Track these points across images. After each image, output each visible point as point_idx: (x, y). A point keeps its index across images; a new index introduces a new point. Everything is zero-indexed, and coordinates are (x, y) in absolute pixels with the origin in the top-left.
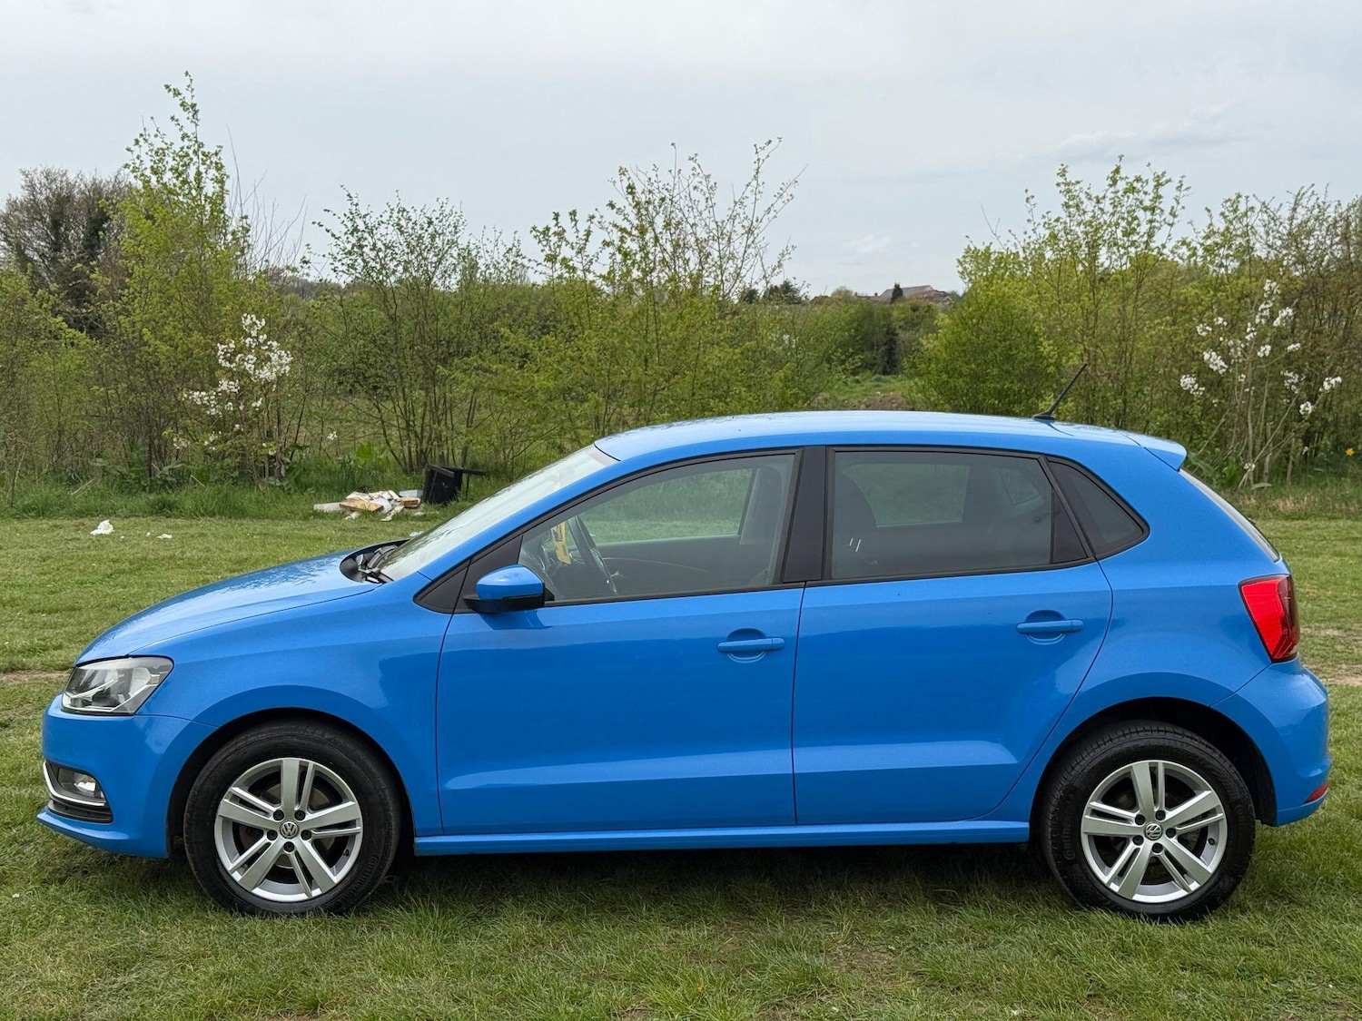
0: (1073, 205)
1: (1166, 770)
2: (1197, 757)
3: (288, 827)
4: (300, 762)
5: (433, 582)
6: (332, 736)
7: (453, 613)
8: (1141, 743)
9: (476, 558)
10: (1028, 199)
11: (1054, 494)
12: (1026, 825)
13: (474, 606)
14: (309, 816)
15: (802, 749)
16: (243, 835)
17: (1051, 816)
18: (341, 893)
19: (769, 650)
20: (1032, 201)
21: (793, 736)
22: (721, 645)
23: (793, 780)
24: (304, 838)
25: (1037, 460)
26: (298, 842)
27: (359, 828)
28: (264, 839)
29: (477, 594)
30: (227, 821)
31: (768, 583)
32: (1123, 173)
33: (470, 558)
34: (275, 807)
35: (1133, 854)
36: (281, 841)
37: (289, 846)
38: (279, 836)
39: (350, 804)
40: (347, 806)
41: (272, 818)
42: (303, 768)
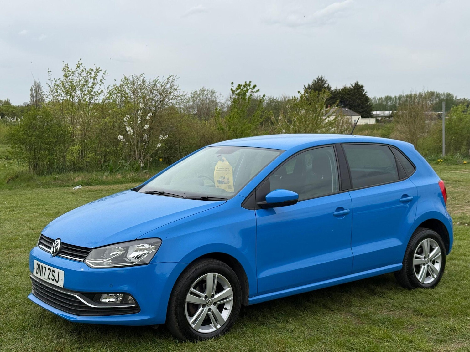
1: (430, 242)
2: (436, 236)
3: (210, 302)
4: (214, 274)
5: (246, 198)
7: (255, 210)
8: (425, 234)
9: (257, 188)
10: (48, 72)
11: (395, 158)
12: (401, 264)
14: (216, 296)
15: (354, 247)
18: (228, 325)
19: (346, 214)
20: (51, 73)
21: (351, 244)
22: (334, 213)
23: (353, 259)
24: (214, 305)
25: (388, 146)
26: (212, 307)
27: (232, 298)
28: (201, 308)
29: (266, 201)
30: (189, 304)
31: (337, 191)
32: (83, 65)
33: (255, 188)
34: (204, 294)
35: (423, 269)
36: (207, 308)
37: (210, 309)
38: (206, 306)
39: (229, 289)
40: (228, 289)
41: (204, 299)
42: (214, 276)
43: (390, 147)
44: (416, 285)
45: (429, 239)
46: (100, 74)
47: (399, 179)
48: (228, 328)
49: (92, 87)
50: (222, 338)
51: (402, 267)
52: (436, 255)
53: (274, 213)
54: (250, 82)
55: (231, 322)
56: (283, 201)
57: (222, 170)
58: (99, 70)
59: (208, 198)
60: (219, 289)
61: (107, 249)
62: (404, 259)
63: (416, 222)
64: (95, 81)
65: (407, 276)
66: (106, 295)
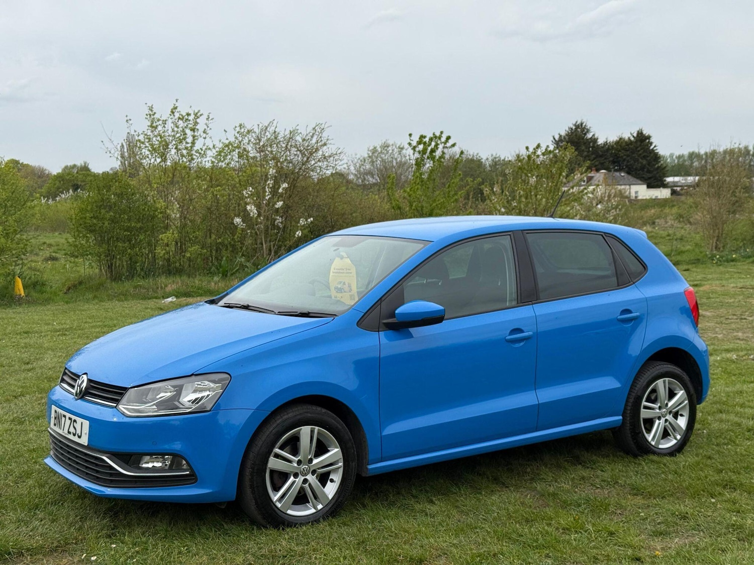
1: (669, 383)
2: (679, 375)
3: (305, 469)
4: (311, 428)
5: (365, 314)
7: (379, 332)
8: (661, 371)
9: (383, 299)
11: (612, 251)
12: (621, 417)
13: (390, 327)
14: (315, 461)
15: (540, 390)
18: (333, 505)
19: (527, 339)
20: (130, 122)
21: (535, 384)
22: (507, 338)
23: (539, 408)
24: (313, 475)
25: (602, 235)
26: (310, 477)
27: (341, 464)
28: (292, 479)
29: (395, 319)
30: (272, 472)
31: (514, 303)
33: (381, 299)
34: (297, 458)
35: (659, 425)
36: (301, 479)
37: (305, 481)
38: (300, 475)
39: (336, 450)
40: (335, 452)
41: (296, 465)
42: (312, 431)
43: (606, 236)
44: (645, 450)
45: (667, 379)
47: (618, 286)
48: (335, 509)
50: (323, 525)
51: (621, 421)
52: (680, 404)
53: (410, 336)
54: (442, 133)
55: (339, 500)
56: (420, 319)
57: (341, 271)
58: (199, 114)
59: (309, 313)
60: (321, 449)
61: (151, 388)
62: (625, 409)
63: (643, 352)
64: (196, 134)
65: (630, 435)
66: (148, 457)
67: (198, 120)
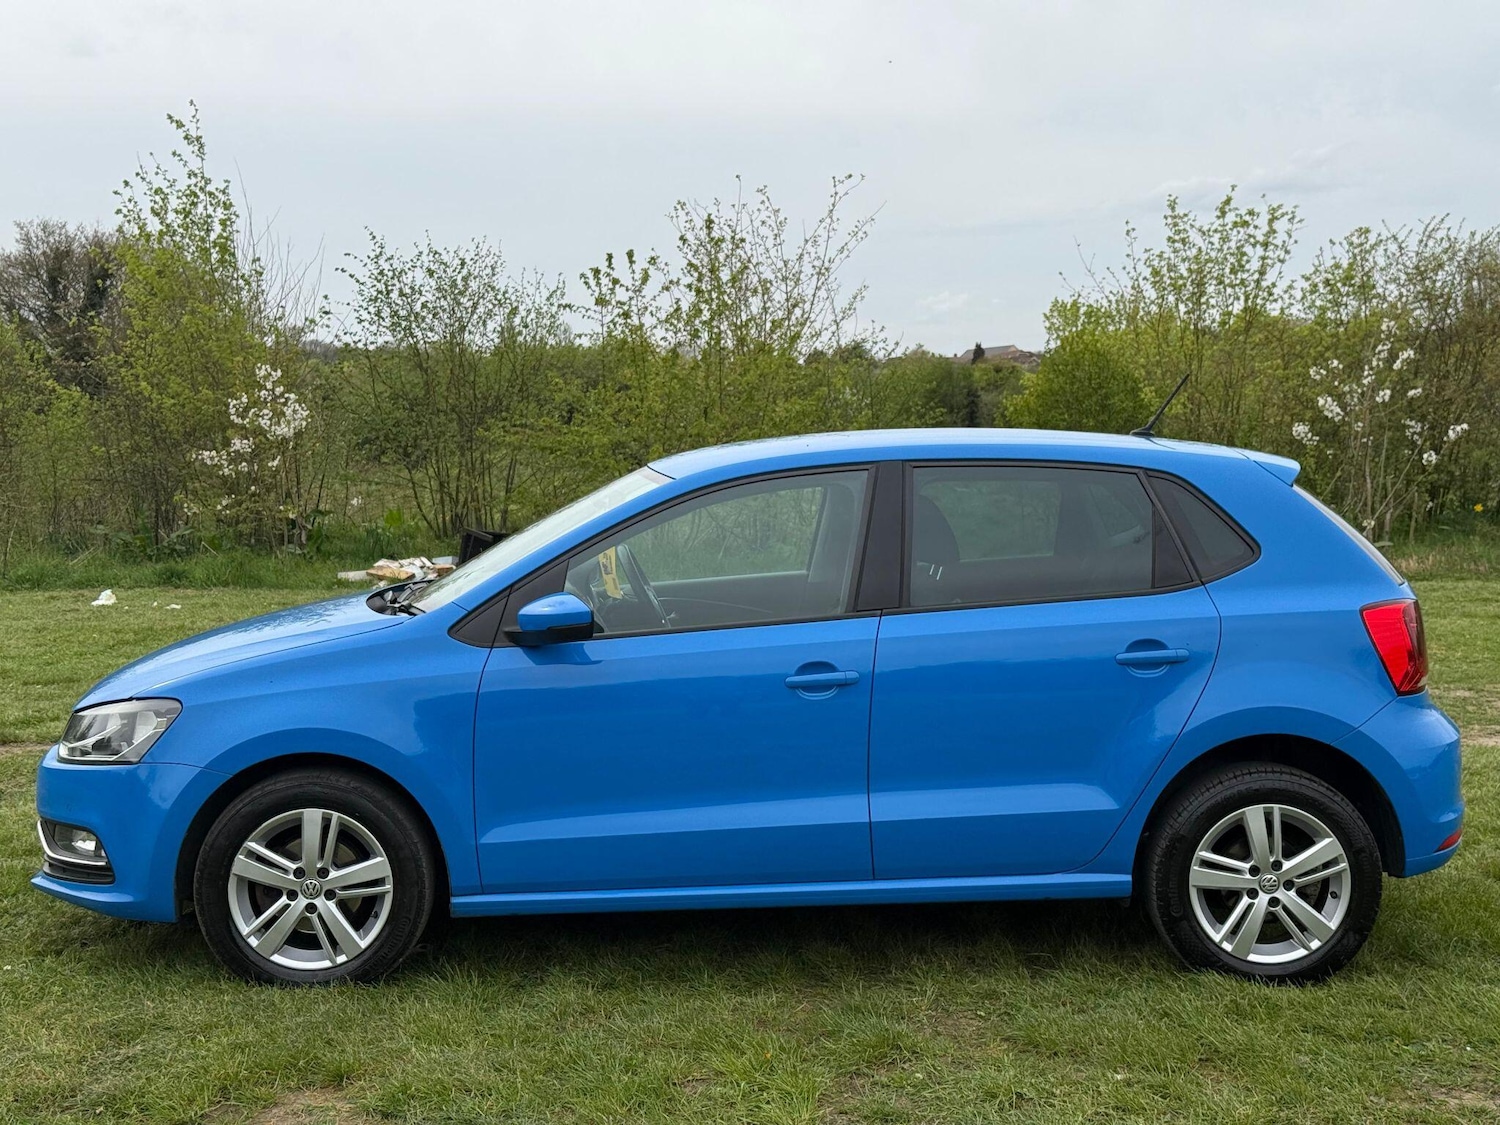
0: (1179, 240)
1: (1282, 815)
2: (1317, 801)
3: (310, 887)
4: (324, 813)
5: (470, 613)
6: (357, 785)
7: (492, 648)
8: (1255, 786)
9: (516, 586)
10: (1128, 231)
11: (1155, 513)
12: (1128, 878)
13: (515, 639)
14: (333, 874)
16: (260, 896)
17: (1155, 868)
19: (842, 685)
20: (1133, 234)
21: (869, 780)
22: (788, 680)
23: (870, 829)
24: (329, 899)
25: (1136, 474)
26: (321, 902)
27: (389, 887)
28: (283, 900)
29: (519, 626)
30: (242, 880)
31: (840, 611)
32: (1233, 204)
33: (512, 586)
34: (295, 863)
35: (1248, 910)
36: (302, 902)
37: (311, 908)
38: (300, 896)
39: (379, 860)
40: (375, 863)
41: (292, 877)
42: (326, 820)
43: (1152, 475)
45: (1276, 807)
46: (1281, 225)
47: (1153, 587)
49: (1262, 273)
51: (1131, 886)
58: (1280, 212)
62: (1141, 860)
64: (1270, 254)
67: (1276, 225)
